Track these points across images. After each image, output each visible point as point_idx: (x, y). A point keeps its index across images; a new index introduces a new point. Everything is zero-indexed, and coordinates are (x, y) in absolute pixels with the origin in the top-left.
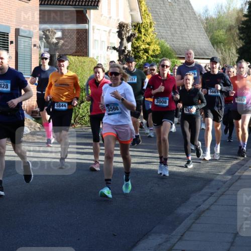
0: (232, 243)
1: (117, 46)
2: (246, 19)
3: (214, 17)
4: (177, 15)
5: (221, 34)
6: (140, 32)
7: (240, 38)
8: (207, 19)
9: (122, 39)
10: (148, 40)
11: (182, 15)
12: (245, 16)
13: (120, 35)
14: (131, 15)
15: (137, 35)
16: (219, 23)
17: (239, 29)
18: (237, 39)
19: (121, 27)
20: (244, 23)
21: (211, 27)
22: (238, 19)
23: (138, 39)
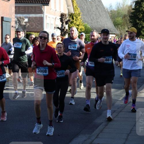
0: (127, 139)
1: (60, 26)
2: (133, 11)
3: (115, 10)
4: (94, 9)
5: (119, 20)
6: (73, 19)
7: (130, 22)
8: (111, 11)
9: (63, 23)
10: (78, 23)
11: (97, 9)
12: (133, 9)
13: (62, 20)
14: (68, 9)
15: (71, 20)
16: (118, 13)
17: (130, 17)
18: (128, 22)
19: (62, 15)
20: (132, 13)
21: (114, 15)
22: (129, 11)
23: (72, 22)
